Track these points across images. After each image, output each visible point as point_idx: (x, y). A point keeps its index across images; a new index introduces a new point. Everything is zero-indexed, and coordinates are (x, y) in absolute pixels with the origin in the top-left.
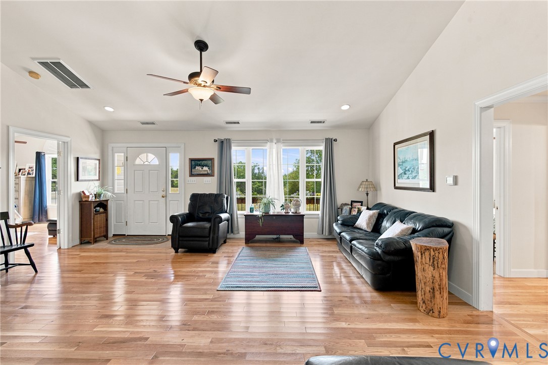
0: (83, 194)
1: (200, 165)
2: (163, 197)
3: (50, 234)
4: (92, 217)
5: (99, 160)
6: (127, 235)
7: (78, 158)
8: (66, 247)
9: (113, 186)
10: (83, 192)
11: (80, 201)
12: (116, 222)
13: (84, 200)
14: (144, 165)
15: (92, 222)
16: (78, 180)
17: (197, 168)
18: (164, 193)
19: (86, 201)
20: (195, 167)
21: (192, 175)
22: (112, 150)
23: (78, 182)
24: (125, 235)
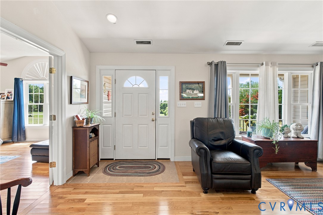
0: (76, 119)
1: (190, 89)
2: (153, 120)
3: (33, 159)
4: (88, 146)
5: (88, 82)
6: (115, 160)
7: (71, 77)
8: (60, 184)
9: (101, 109)
10: (77, 116)
11: (73, 127)
12: (104, 146)
13: (78, 125)
14: (132, 88)
15: (88, 150)
16: (71, 103)
17: (188, 91)
18: (154, 117)
19: (80, 127)
20: (186, 91)
21: (182, 98)
22: (100, 73)
23: (71, 105)
24: (113, 159)
